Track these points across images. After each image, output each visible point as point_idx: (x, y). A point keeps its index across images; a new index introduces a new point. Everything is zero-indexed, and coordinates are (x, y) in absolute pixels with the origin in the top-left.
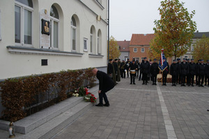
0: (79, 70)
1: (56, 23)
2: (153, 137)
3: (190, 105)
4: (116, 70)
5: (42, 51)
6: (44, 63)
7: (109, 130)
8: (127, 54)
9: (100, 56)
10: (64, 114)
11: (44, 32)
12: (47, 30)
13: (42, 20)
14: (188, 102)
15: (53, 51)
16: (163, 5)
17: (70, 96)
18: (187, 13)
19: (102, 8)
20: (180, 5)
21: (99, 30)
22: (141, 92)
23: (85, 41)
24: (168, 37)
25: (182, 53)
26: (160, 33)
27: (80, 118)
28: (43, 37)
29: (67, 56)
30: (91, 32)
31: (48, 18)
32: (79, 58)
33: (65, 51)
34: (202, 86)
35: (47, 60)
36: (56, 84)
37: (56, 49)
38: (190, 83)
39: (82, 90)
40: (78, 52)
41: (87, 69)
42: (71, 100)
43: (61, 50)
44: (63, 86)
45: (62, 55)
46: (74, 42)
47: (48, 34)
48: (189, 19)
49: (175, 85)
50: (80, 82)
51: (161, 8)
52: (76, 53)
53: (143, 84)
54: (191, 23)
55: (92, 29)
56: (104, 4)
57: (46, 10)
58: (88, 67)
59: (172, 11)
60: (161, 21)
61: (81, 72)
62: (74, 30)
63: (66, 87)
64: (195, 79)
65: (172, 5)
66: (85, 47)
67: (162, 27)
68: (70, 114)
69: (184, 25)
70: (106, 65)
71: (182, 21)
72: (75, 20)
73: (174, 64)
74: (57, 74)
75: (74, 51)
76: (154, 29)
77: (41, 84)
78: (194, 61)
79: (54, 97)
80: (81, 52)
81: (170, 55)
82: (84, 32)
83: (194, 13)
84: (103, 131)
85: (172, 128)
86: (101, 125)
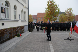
0: (17, 27)
1: (7, 9)
2: (45, 50)
3: (58, 38)
4: (32, 26)
5: (2, 20)
6: (3, 24)
7: (29, 49)
8: (36, 20)
9: (25, 21)
10: (11, 44)
11: (2, 12)
12: (4, 11)
13: (1, 7)
14: (58, 37)
15: (7, 20)
16: (48, 2)
17: (14, 37)
18: (56, 5)
19: (26, 3)
20: (54, 2)
21: (25, 11)
22: (41, 34)
23: (20, 16)
24: (50, 14)
25: (55, 20)
26: (48, 13)
27: (18, 45)
28: (2, 14)
29: (12, 21)
30: (22, 12)
31: (4, 6)
32: (17, 22)
33: (11, 19)
34: (62, 31)
35: (4, 23)
36: (8, 32)
37: (8, 19)
38: (58, 30)
39: (19, 34)
40: (17, 20)
41: (20, 26)
42: (14, 38)
43: (10, 19)
44: (11, 33)
45: (10, 21)
46: (15, 16)
47: (4, 13)
48: (57, 7)
49: (53, 31)
50: (18, 31)
51: (48, 3)
52: (16, 20)
53: (42, 31)
54: (58, 9)
55: (22, 11)
56: (27, 1)
57: (3, 3)
58: (21, 25)
59: (51, 4)
60: (48, 8)
61: (18, 27)
62: (15, 11)
63: (12, 33)
64: (60, 28)
65: (51, 2)
66: (20, 18)
67: (48, 10)
68: (14, 44)
69: (56, 9)
70: (28, 25)
71: (55, 8)
72: (15, 7)
73: (52, 23)
74: (8, 29)
75: (15, 19)
76: (45, 11)
77: (2, 33)
78: (59, 22)
79: (7, 38)
80: (18, 20)
81: (51, 20)
82: (19, 12)
83: (59, 5)
84: (27, 49)
85: (52, 47)
86: (26, 47)
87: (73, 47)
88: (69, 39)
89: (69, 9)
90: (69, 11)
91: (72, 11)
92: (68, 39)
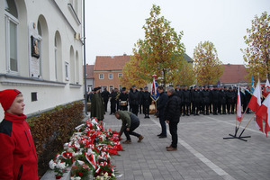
7: (148, 174)
8: (91, 82)
12: (37, 51)
15: (44, 81)
16: (148, 23)
18: (175, 35)
19: (79, 23)
21: (77, 52)
23: (66, 66)
24: (156, 60)
28: (32, 61)
29: (53, 86)
33: (51, 80)
35: (36, 93)
40: (59, 81)
45: (49, 86)
51: (147, 26)
57: (34, 24)
62: (55, 51)
66: (67, 75)
71: (169, 42)
80: (64, 81)
83: (182, 33)
84: (142, 175)
85: (208, 160)
86: (133, 170)
87: (264, 155)
88: (238, 136)
89: (204, 46)
90: (205, 51)
91: (213, 52)
92: (235, 137)
